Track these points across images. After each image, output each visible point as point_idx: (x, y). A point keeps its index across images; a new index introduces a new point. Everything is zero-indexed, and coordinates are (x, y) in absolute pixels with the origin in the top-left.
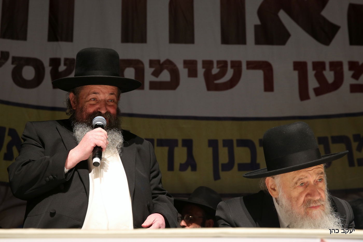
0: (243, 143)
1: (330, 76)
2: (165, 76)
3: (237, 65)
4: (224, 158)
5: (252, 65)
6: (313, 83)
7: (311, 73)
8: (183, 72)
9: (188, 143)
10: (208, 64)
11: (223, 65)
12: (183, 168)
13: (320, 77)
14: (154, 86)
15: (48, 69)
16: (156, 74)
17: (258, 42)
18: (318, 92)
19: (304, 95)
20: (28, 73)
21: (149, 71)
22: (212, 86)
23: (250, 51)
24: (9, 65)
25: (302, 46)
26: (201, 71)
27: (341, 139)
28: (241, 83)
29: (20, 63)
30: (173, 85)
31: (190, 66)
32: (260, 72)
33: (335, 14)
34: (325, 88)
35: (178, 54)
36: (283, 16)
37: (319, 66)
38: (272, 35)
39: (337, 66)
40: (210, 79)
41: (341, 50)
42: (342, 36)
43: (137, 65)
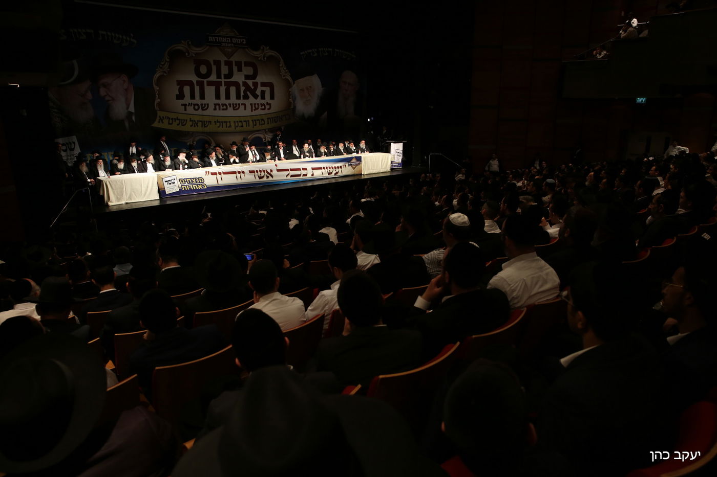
0: (240, 121)
1: (257, 106)
2: (225, 107)
3: (239, 104)
4: (237, 124)
5: (242, 104)
6: (254, 108)
7: (253, 106)
8: (228, 106)
9: (230, 122)
10: (233, 104)
11: (236, 104)
12: (229, 127)
13: (255, 107)
14: (223, 109)
15: (200, 106)
16: (223, 107)
17: (243, 99)
18: (255, 110)
19: (252, 111)
20: (196, 107)
21: (221, 106)
22: (234, 109)
23: (242, 101)
24: (193, 106)
25: (252, 100)
26: (232, 105)
27: (259, 120)
28: (240, 109)
29: (195, 105)
30: (226, 109)
31: (230, 105)
32: (244, 106)
33: (258, 92)
34: (256, 109)
35: (227, 102)
36: (248, 92)
37: (255, 104)
38: (246, 97)
39: (258, 104)
40: (234, 108)
41: (259, 101)
42: (260, 97)
43: (219, 105)
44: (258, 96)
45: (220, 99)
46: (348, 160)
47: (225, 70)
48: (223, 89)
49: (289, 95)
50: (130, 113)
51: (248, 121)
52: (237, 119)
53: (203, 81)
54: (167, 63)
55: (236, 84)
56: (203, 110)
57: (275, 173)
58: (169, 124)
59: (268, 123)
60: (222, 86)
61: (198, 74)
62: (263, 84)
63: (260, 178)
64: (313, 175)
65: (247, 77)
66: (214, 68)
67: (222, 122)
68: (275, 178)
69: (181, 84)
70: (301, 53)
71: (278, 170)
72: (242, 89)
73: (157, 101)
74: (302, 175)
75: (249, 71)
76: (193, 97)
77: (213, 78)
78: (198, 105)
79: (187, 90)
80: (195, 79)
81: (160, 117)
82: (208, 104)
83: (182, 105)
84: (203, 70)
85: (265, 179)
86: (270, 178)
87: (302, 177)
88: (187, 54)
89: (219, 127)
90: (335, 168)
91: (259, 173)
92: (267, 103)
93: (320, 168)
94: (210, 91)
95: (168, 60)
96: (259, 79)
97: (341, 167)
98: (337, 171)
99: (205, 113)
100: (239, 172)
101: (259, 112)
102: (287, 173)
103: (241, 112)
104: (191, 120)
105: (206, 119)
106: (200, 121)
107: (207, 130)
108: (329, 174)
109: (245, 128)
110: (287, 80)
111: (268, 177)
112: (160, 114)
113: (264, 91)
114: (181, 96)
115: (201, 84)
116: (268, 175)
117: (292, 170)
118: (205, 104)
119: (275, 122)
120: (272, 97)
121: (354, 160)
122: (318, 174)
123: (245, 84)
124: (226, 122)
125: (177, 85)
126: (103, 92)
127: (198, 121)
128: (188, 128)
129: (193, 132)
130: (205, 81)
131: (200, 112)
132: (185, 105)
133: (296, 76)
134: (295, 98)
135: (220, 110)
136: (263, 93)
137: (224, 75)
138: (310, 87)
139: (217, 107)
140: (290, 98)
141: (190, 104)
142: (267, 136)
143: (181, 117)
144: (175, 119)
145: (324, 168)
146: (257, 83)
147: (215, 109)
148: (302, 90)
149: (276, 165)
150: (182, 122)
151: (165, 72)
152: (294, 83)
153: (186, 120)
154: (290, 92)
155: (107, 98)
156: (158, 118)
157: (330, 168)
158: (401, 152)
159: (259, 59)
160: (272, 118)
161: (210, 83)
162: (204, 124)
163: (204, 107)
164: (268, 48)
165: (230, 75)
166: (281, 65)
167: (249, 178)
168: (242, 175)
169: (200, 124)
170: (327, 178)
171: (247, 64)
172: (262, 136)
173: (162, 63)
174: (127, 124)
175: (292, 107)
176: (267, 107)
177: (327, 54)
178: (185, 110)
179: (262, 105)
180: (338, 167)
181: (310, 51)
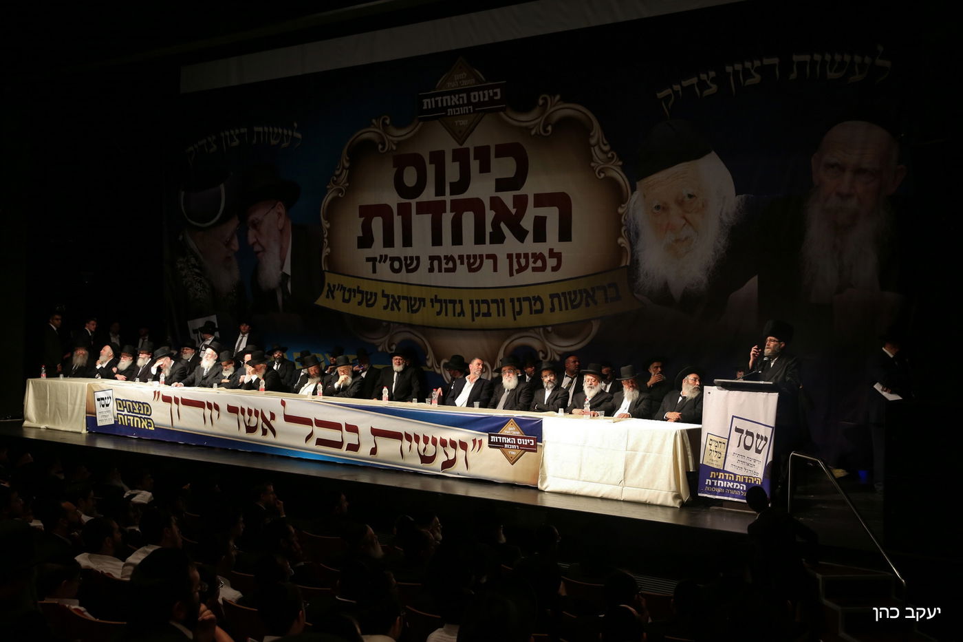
0: (484, 301)
1: (523, 261)
2: (451, 265)
3: (481, 256)
4: (476, 310)
5: (489, 257)
6: (516, 267)
7: (515, 260)
8: (458, 262)
9: (461, 302)
10: (469, 257)
11: (475, 256)
12: (459, 315)
13: (519, 262)
14: (447, 270)
15: (404, 262)
16: (447, 264)
17: (491, 242)
18: (518, 271)
19: (511, 274)
20: (396, 265)
21: (444, 262)
22: (471, 270)
23: (487, 248)
24: (388, 262)
25: (511, 244)
26: (466, 261)
27: (527, 299)
28: (483, 268)
29: (393, 259)
30: (453, 270)
31: (461, 257)
32: (491, 261)
33: (527, 223)
34: (521, 269)
35: (456, 251)
36: (503, 225)
37: (518, 256)
38: (498, 238)
39: (526, 256)
40: (469, 265)
41: (529, 246)
42: (530, 237)
43: (438, 258)
44: (527, 232)
45: (441, 244)
46: (492, 427)
47: (452, 172)
48: (447, 218)
49: (617, 224)
50: (284, 276)
51: (502, 301)
52: (475, 296)
53: (410, 204)
54: (345, 171)
55: (476, 206)
56: (408, 271)
57: (279, 423)
58: (344, 301)
59: (553, 310)
60: (445, 212)
61: (402, 189)
62: (541, 200)
63: (251, 430)
64: (374, 451)
65: (502, 185)
66: (431, 170)
67: (445, 301)
68: (281, 439)
69: (368, 213)
70: (660, 95)
71: (288, 419)
72: (490, 215)
73: (326, 251)
74: (345, 447)
75: (505, 167)
76: (389, 242)
77: (429, 195)
78: (398, 259)
79: (377, 224)
80: (392, 199)
81: (329, 285)
82: (418, 258)
83: (368, 260)
84: (410, 177)
85: (258, 435)
86: (270, 435)
87: (344, 451)
88: (380, 147)
89: (439, 313)
90: (444, 443)
91: (247, 416)
92: (551, 250)
93: (396, 436)
94: (422, 224)
95: (347, 165)
96: (531, 188)
97: (464, 446)
98: (451, 457)
99: (413, 278)
100: (210, 406)
101: (528, 277)
102: (307, 429)
103: (486, 277)
104: (384, 295)
105: (415, 293)
106: (404, 298)
107: (417, 318)
108: (427, 460)
109: (494, 321)
110: (612, 182)
111: (265, 433)
112: (331, 279)
113: (544, 219)
114: (366, 241)
115: (404, 210)
116: (266, 427)
117: (321, 424)
118: (411, 258)
119: (574, 307)
120: (565, 235)
121: (510, 429)
122: (388, 449)
123: (496, 203)
124: (453, 302)
125: (360, 216)
127: (399, 297)
128: (377, 312)
129: (389, 322)
130: (413, 202)
131: (403, 276)
132: (373, 260)
133: (639, 167)
134: (637, 235)
135: (440, 271)
136: (540, 223)
137: (452, 184)
138: (690, 196)
139: (436, 263)
140: (620, 235)
141: (384, 258)
142: (549, 345)
143: (365, 286)
144: (354, 290)
145: (408, 438)
146: (525, 198)
147: (431, 270)
148: (662, 208)
149: (283, 403)
150: (368, 299)
151: (341, 191)
152: (634, 189)
153: (376, 294)
154: (620, 215)
155: (257, 248)
156: (326, 288)
157: (426, 440)
158: (768, 433)
159: (533, 132)
160: (564, 294)
161: (423, 208)
162: (415, 304)
163: (411, 265)
164: (558, 97)
165: (462, 185)
166: (593, 141)
167: (227, 426)
168: (215, 413)
169: (403, 304)
170: (416, 474)
171: (502, 151)
172: (536, 344)
173: (337, 173)
174: (280, 297)
175: (626, 262)
176: (552, 262)
177: (757, 78)
178: (374, 271)
179: (538, 257)
180: (453, 444)
181: (694, 80)
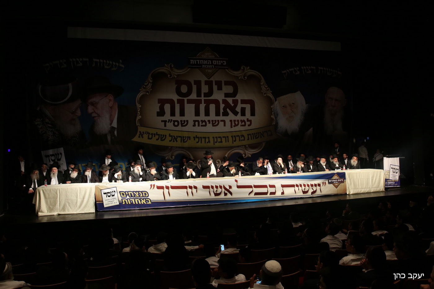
0: (219, 137)
1: (237, 123)
2: (204, 124)
3: (218, 121)
4: (215, 140)
5: (222, 121)
6: (233, 124)
7: (233, 122)
8: (208, 123)
9: (209, 138)
10: (212, 121)
11: (215, 121)
12: (208, 143)
13: (235, 123)
14: (202, 126)
15: (180, 123)
16: (202, 123)
17: (223, 116)
18: (234, 126)
19: (231, 127)
20: (176, 123)
21: (200, 123)
22: (213, 126)
23: (221, 118)
24: (172, 122)
25: (231, 116)
26: (211, 122)
27: (238, 136)
28: (219, 125)
29: (174, 121)
30: (206, 125)
31: (209, 121)
32: (223, 122)
33: (238, 109)
34: (236, 125)
35: (206, 119)
36: (228, 110)
37: (235, 121)
38: (226, 114)
39: (238, 121)
40: (213, 124)
41: (239, 117)
42: (240, 114)
43: (198, 121)
44: (238, 113)
45: (199, 116)
46: (328, 177)
47: (205, 89)
48: (202, 107)
49: (271, 111)
50: (113, 128)
51: (228, 137)
52: (215, 135)
53: (184, 100)
54: (150, 84)
55: (216, 102)
56: (182, 126)
57: (234, 189)
58: (149, 138)
59: (248, 139)
60: (202, 103)
61: (179, 92)
62: (243, 102)
63: (216, 194)
64: (283, 193)
65: (227, 95)
66: (194, 88)
67: (201, 138)
68: (234, 196)
69: (162, 102)
70: (283, 72)
71: (239, 187)
72: (222, 106)
73: (139, 117)
74: (269, 194)
75: (229, 89)
76: (173, 114)
77: (193, 96)
78: (177, 121)
79: (167, 107)
80: (175, 97)
81: (140, 132)
82: (187, 121)
83: (162, 121)
84: (184, 89)
85: (222, 196)
86: (229, 196)
87: (268, 195)
88: (169, 76)
89: (197, 142)
90: (312, 185)
91: (215, 189)
92: (248, 119)
93: (293, 186)
94: (190, 109)
95: (151, 81)
96: (239, 97)
97: (319, 185)
98: (315, 190)
99: (184, 129)
100: (191, 187)
101: (239, 128)
102: (250, 190)
103: (220, 128)
104: (170, 136)
105: (186, 135)
106: (179, 137)
107: (186, 145)
108: (304, 192)
109: (224, 144)
110: (268, 98)
111: (226, 194)
112: (141, 129)
113: (245, 108)
114: (161, 113)
115: (181, 102)
116: (226, 192)
117: (256, 187)
118: (184, 121)
119: (256, 138)
120: (253, 114)
121: (336, 177)
122: (289, 192)
123: (225, 102)
124: (205, 138)
125: (158, 103)
126: (90, 109)
127: (177, 136)
128: (167, 143)
129: (172, 147)
130: (186, 99)
131: (180, 128)
132: (165, 122)
134: (277, 115)
135: (199, 126)
136: (243, 110)
137: (204, 93)
138: (293, 104)
139: (197, 123)
140: (272, 115)
141: (170, 121)
142: (247, 152)
143: (160, 132)
144: (154, 134)
145: (297, 186)
146: (237, 100)
147: (194, 125)
148: (285, 107)
149: (236, 181)
150: (162, 138)
151: (148, 92)
152: (276, 100)
153: (166, 136)
154: (272, 108)
155: (94, 115)
156: (138, 133)
157: (304, 185)
158: (398, 168)
159: (240, 78)
160: (253, 134)
161: (190, 102)
162: (183, 139)
163: (184, 123)
164: (248, 68)
165: (210, 93)
166: (262, 84)
167: (202, 195)
168: (194, 190)
169: (179, 139)
170: (301, 198)
171: (227, 83)
172: (241, 152)
173: (146, 84)
174: (109, 138)
175: (274, 123)
176: (248, 123)
177: (310, 72)
178: (165, 126)
179: (242, 121)
180: (316, 185)
181: (293, 69)
